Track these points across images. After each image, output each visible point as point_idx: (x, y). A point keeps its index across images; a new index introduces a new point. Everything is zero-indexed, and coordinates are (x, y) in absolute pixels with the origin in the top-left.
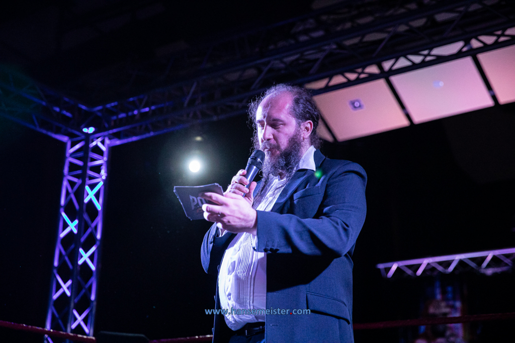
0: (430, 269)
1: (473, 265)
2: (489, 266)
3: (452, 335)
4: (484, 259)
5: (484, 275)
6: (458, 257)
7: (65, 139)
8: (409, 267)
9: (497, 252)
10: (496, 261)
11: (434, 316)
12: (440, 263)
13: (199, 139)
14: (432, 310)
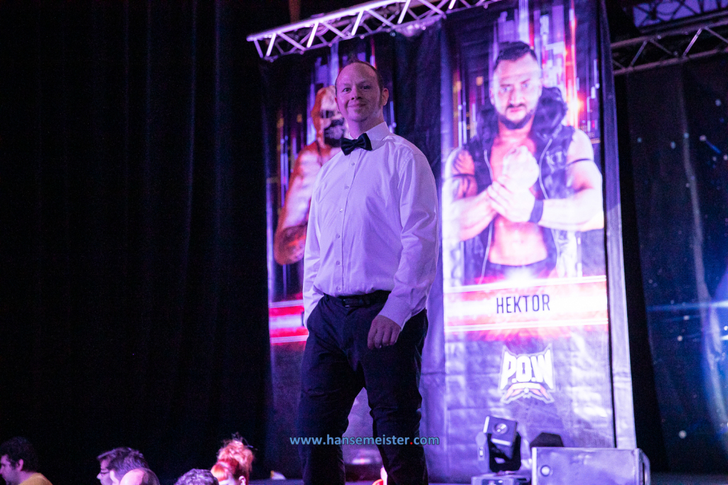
2: (408, 18)
6: (365, 9)
12: (336, 25)
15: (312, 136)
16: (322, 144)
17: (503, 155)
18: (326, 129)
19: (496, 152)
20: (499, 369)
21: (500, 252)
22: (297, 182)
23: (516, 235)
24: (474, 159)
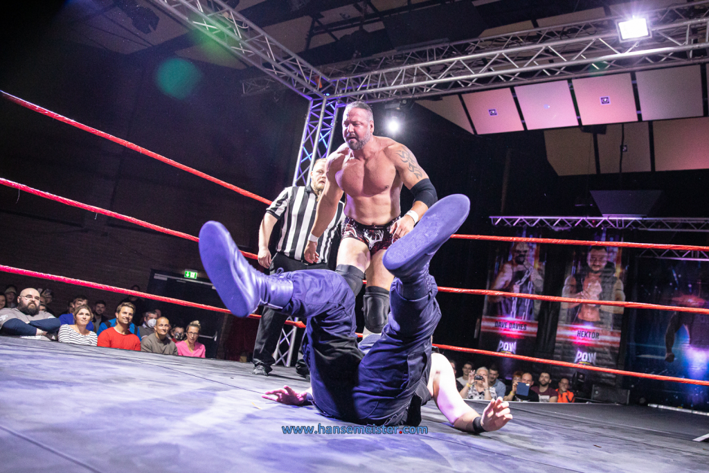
0: (522, 223)
1: (548, 224)
2: (557, 225)
4: (555, 221)
5: (553, 231)
6: (539, 218)
8: (509, 220)
9: (563, 218)
10: (562, 223)
11: (519, 252)
12: (528, 220)
14: (518, 248)
15: (510, 258)
17: (589, 282)
18: (517, 257)
19: (586, 279)
20: (575, 355)
21: (583, 315)
22: (501, 274)
23: (590, 311)
24: (577, 280)
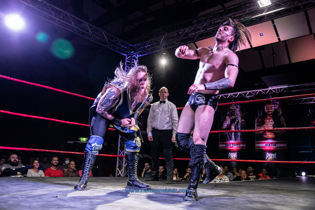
0: (231, 96)
1: (243, 95)
2: (248, 95)
3: (237, 115)
4: (246, 93)
5: (246, 98)
6: (239, 93)
7: (125, 55)
8: (225, 96)
9: (251, 91)
11: (232, 110)
12: (234, 95)
13: (165, 54)
14: (231, 108)
16: (230, 115)
19: (266, 119)
24: (261, 120)
